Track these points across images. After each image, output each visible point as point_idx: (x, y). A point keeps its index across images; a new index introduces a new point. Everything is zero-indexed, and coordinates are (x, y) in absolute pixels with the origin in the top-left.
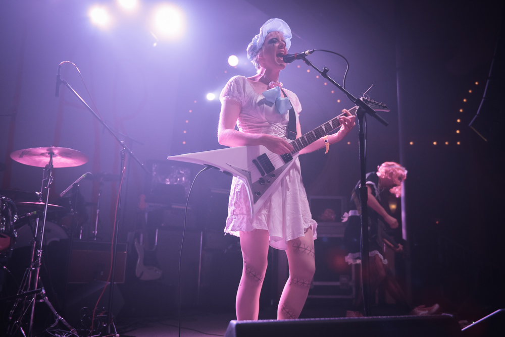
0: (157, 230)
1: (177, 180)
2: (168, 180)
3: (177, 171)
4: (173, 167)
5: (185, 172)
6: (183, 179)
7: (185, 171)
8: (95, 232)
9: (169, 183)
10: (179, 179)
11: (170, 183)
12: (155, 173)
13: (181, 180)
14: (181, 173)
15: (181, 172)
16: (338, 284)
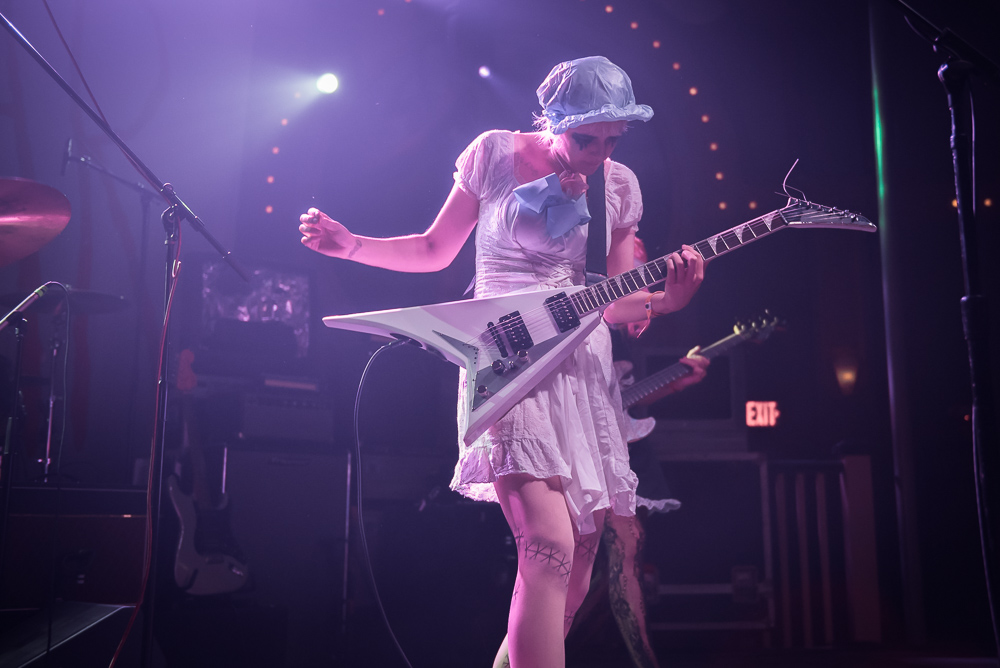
0: (226, 450)
1: (270, 308)
2: (244, 309)
3: (269, 283)
4: (257, 272)
5: (292, 286)
6: (289, 304)
7: (294, 283)
8: (45, 461)
9: (246, 319)
10: (275, 308)
11: (251, 316)
12: (208, 290)
13: (282, 309)
14: (281, 291)
15: (281, 286)
16: (726, 589)
